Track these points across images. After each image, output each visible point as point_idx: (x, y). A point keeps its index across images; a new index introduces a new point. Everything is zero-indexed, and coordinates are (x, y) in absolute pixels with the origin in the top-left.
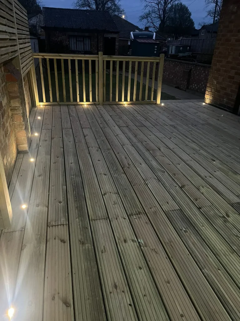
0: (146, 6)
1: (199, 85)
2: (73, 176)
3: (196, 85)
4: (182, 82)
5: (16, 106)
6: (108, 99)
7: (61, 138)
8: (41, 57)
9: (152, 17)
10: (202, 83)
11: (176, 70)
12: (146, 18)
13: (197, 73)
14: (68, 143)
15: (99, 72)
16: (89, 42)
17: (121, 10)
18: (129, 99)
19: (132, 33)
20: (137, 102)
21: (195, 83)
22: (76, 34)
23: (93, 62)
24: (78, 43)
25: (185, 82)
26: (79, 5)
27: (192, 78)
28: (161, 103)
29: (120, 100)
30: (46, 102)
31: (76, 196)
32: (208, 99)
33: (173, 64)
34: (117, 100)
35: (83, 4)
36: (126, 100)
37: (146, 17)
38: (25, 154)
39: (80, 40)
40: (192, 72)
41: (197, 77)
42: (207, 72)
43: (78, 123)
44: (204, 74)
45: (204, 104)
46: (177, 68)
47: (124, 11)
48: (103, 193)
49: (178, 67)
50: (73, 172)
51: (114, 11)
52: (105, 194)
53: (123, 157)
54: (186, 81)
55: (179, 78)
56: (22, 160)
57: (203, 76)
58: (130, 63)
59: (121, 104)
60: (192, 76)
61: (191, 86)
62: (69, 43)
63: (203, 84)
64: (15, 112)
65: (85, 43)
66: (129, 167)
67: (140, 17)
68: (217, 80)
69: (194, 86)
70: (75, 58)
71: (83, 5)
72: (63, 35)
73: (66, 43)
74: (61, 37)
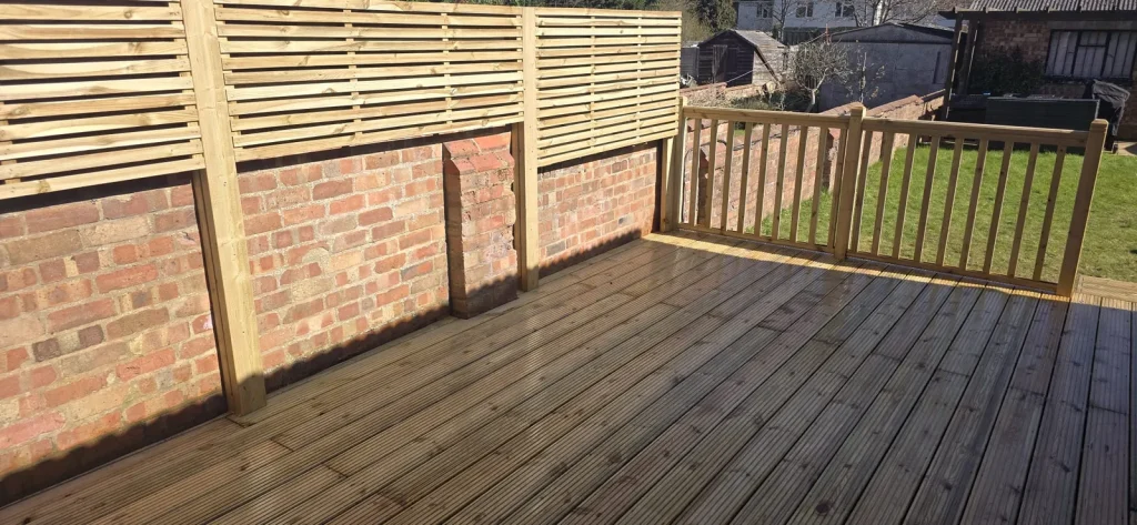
22: (1081, 25)
24: (1081, 52)
39: (1093, 42)
62: (1045, 53)
65: (1111, 51)
72: (1031, 32)
73: (1036, 53)
74: (1022, 35)
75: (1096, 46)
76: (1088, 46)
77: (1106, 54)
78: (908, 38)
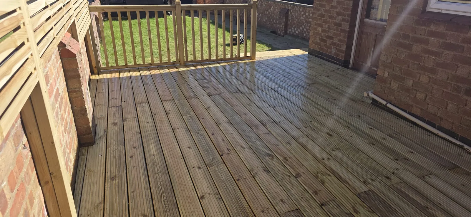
1: (300, 29)
2: (157, 175)
3: (295, 29)
4: (279, 26)
5: (76, 87)
7: (136, 118)
10: (303, 27)
11: (270, 11)
13: (295, 15)
14: (146, 125)
21: (294, 26)
25: (283, 26)
27: (291, 21)
31: (165, 204)
33: (266, 3)
38: (89, 147)
40: (289, 13)
41: (297, 20)
42: (307, 14)
43: (156, 94)
44: (304, 16)
46: (271, 9)
48: (199, 196)
49: (272, 7)
50: (157, 168)
52: (203, 197)
53: (220, 139)
54: (283, 24)
55: (274, 21)
56: (86, 156)
57: (303, 19)
58: (216, 12)
60: (290, 18)
61: (290, 30)
63: (305, 28)
64: (75, 95)
66: (229, 154)
68: (321, 28)
69: (294, 29)
70: (144, 10)
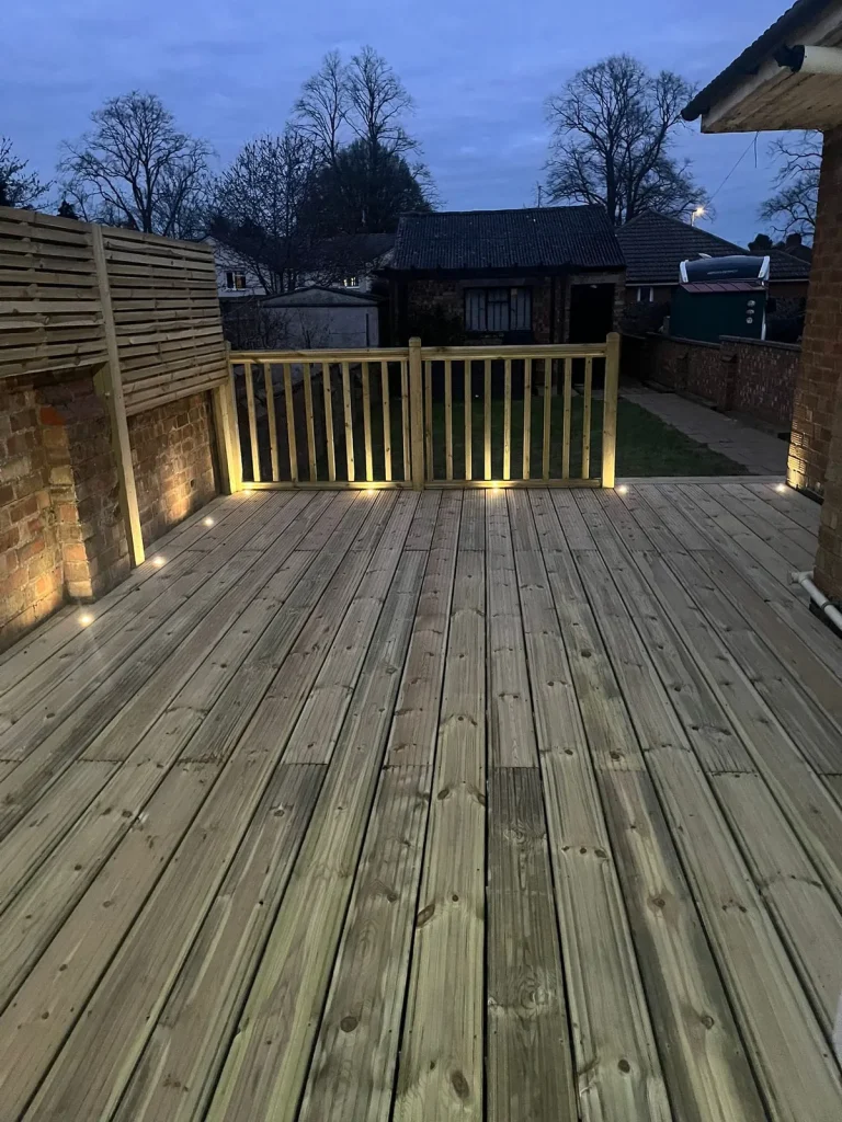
0: (790, 168)
5: (63, 482)
6: (440, 473)
8: (252, 361)
9: (808, 203)
12: (786, 208)
15: (411, 395)
16: (528, 304)
17: (693, 192)
18: (507, 474)
19: (683, 265)
20: (536, 482)
22: (486, 282)
23: (394, 369)
24: (490, 309)
26: (555, 191)
28: (616, 484)
29: (479, 474)
30: (263, 480)
32: (795, 472)
34: (469, 476)
35: (566, 188)
36: (497, 474)
37: (785, 203)
39: (498, 298)
45: (781, 488)
47: (704, 192)
51: (669, 196)
53: (321, 627)
58: (508, 365)
59: (482, 488)
62: (462, 310)
64: (61, 498)
65: (513, 307)
66: (307, 654)
67: (766, 204)
68: (814, 409)
70: (338, 360)
71: (564, 190)
72: (446, 290)
73: (455, 310)
74: (441, 295)
75: (501, 303)
76: (495, 303)
77: (510, 310)
78: (336, 301)
